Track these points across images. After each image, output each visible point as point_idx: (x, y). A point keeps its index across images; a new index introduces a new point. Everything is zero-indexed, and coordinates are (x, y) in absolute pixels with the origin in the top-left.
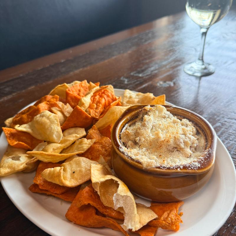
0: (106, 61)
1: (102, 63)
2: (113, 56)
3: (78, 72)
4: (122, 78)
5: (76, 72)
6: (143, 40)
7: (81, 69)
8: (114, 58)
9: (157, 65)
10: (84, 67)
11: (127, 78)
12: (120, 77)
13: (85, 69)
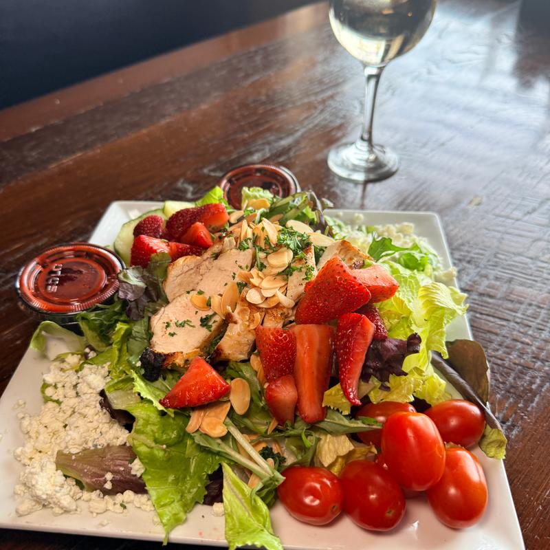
0: (144, 131)
1: (132, 135)
2: (163, 116)
3: (71, 163)
4: (180, 184)
5: (64, 161)
6: (241, 74)
7: (79, 154)
8: (163, 122)
9: (267, 148)
10: (86, 147)
11: (192, 182)
12: (177, 179)
13: (90, 153)
